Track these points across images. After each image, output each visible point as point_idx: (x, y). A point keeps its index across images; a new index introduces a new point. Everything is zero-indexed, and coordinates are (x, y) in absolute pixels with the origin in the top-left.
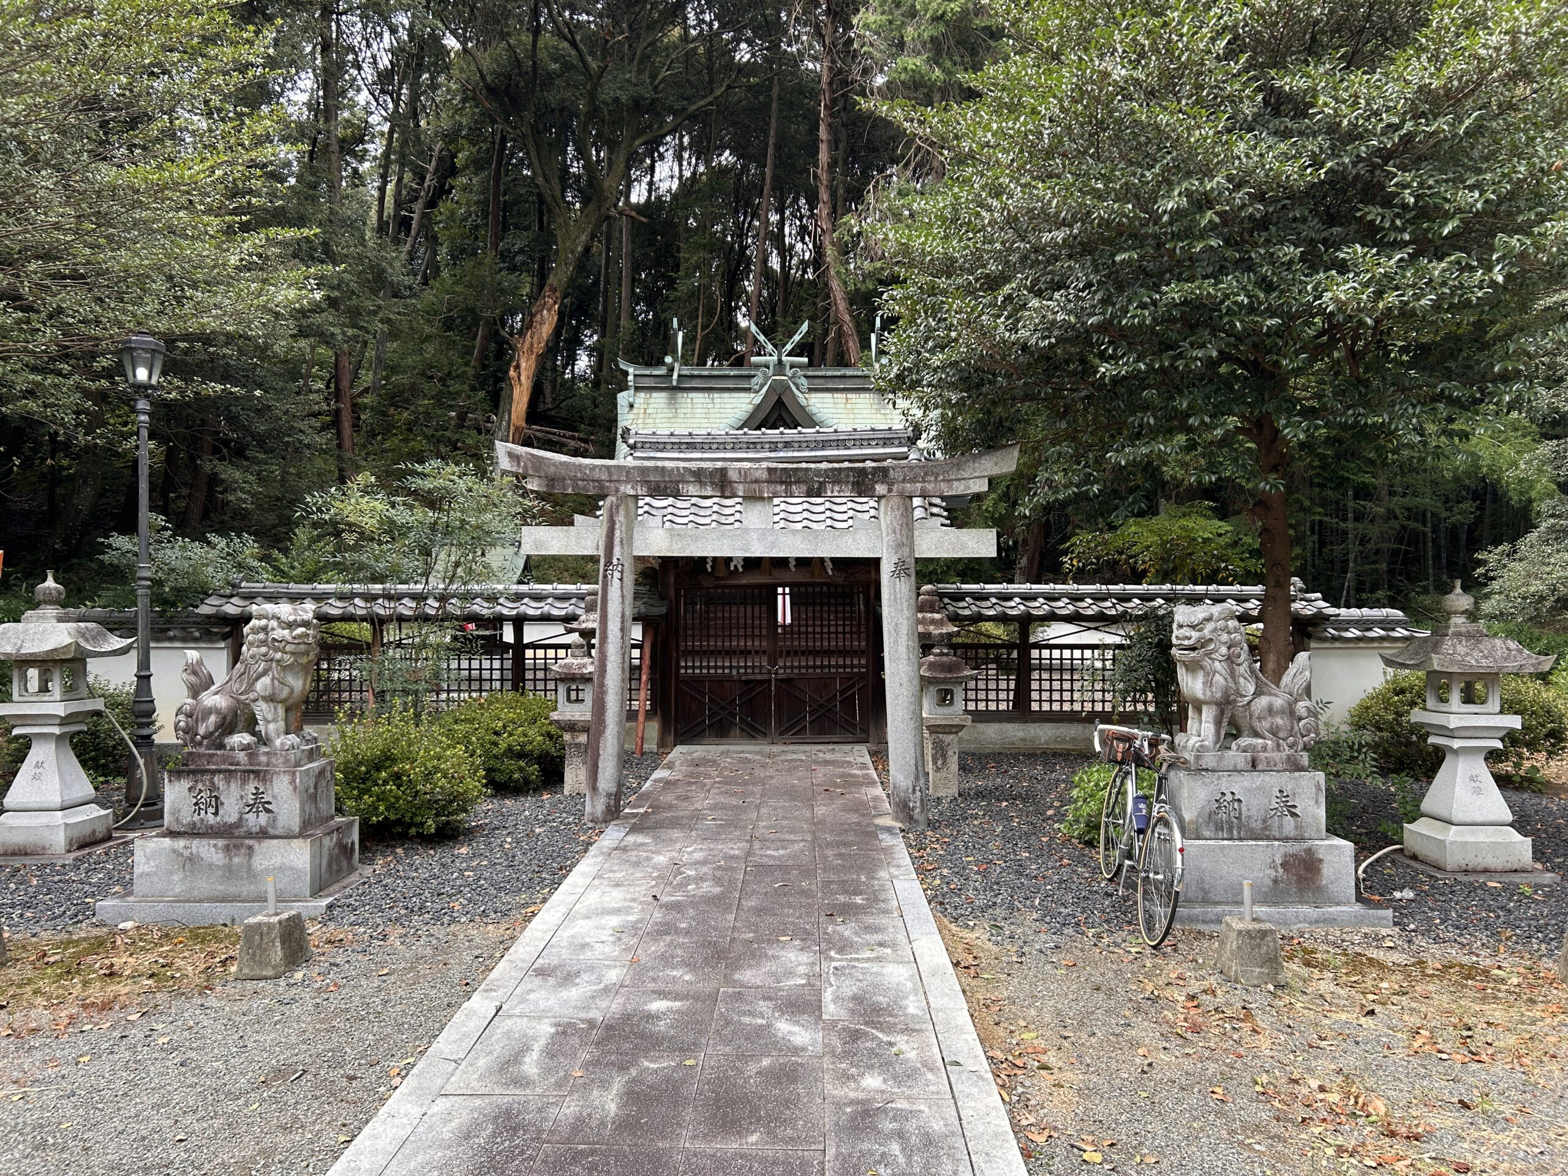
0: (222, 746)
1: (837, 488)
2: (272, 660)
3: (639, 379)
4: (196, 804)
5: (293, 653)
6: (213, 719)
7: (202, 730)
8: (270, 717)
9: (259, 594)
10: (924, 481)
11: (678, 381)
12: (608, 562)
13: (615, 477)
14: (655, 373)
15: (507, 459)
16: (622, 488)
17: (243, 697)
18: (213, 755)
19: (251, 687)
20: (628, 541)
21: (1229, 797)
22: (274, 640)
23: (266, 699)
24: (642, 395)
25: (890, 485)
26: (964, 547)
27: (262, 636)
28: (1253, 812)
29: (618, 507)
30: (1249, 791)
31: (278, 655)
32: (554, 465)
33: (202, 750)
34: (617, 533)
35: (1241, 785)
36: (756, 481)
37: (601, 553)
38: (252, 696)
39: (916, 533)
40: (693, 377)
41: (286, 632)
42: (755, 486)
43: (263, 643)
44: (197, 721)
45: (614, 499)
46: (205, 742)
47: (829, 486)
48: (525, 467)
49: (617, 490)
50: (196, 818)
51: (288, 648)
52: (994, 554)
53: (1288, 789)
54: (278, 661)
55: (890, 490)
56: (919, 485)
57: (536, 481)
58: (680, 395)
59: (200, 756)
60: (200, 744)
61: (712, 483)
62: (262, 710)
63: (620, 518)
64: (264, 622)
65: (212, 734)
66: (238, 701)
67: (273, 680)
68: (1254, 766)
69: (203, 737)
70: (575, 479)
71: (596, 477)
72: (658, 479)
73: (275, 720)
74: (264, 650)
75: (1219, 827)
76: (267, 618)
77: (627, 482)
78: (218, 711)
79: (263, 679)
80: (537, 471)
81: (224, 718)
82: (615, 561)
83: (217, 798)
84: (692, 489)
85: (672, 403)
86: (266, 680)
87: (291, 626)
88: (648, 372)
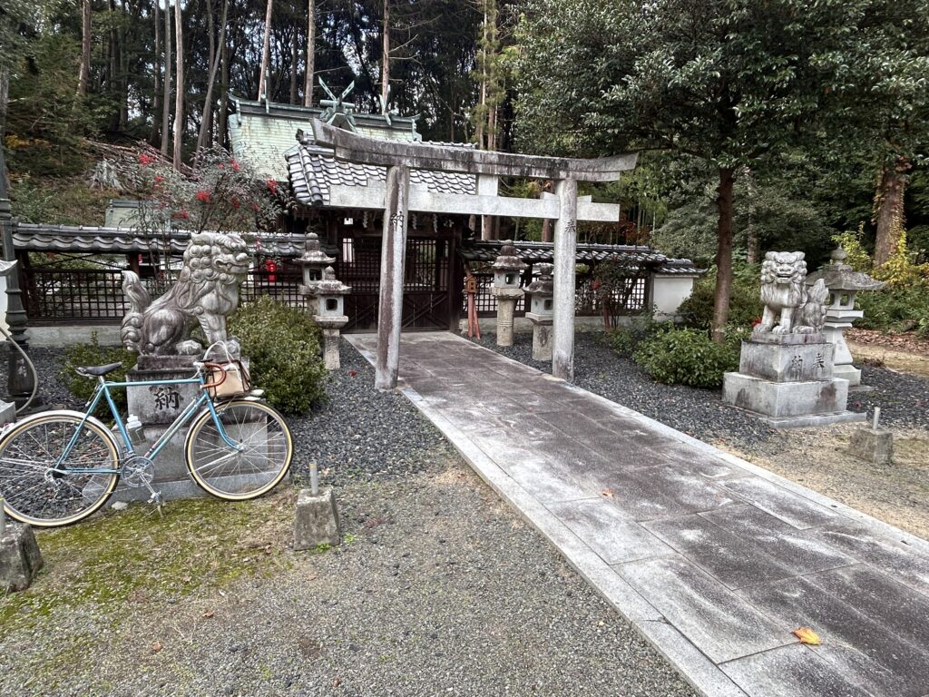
0: (174, 352)
1: (538, 172)
2: (216, 280)
3: (243, 108)
4: (157, 401)
5: (236, 274)
6: (164, 329)
7: (154, 339)
8: (216, 327)
9: (36, 232)
10: (586, 171)
11: (270, 112)
12: (394, 213)
13: (399, 153)
14: (253, 104)
15: (322, 133)
16: (403, 161)
17: (189, 311)
18: (167, 359)
19: (195, 302)
20: (406, 200)
21: (797, 359)
22: (219, 263)
23: (211, 312)
24: (246, 117)
25: (568, 172)
26: (603, 214)
27: (205, 259)
28: (806, 367)
29: (401, 174)
30: (807, 355)
31: (223, 276)
32: (357, 140)
33: (154, 355)
34: (400, 194)
35: (802, 352)
36: (491, 163)
37: (388, 207)
38: (197, 309)
39: (578, 204)
40: (277, 109)
41: (230, 256)
42: (490, 166)
43: (209, 265)
44: (147, 332)
45: (398, 169)
46: (157, 349)
47: (533, 170)
48: (336, 140)
49: (400, 163)
50: (158, 411)
51: (234, 270)
52: (617, 220)
53: (821, 353)
54: (224, 281)
55: (568, 176)
56: (583, 173)
57: (343, 151)
58: (270, 120)
59: (155, 360)
60: (153, 351)
61: (463, 162)
62: (208, 321)
63: (402, 183)
64: (206, 248)
65: (164, 342)
66: (184, 314)
67: (218, 296)
68: (806, 341)
69: (155, 345)
70: (371, 152)
71: (386, 151)
72: (428, 156)
73: (220, 329)
74: (208, 271)
75: (792, 376)
76: (209, 244)
77: (407, 157)
78: (169, 323)
79: (209, 296)
80: (343, 143)
81: (175, 329)
82: (399, 214)
83: (176, 394)
84: (450, 166)
85: (266, 124)
86: (211, 297)
87: (233, 251)
88: (248, 103)
